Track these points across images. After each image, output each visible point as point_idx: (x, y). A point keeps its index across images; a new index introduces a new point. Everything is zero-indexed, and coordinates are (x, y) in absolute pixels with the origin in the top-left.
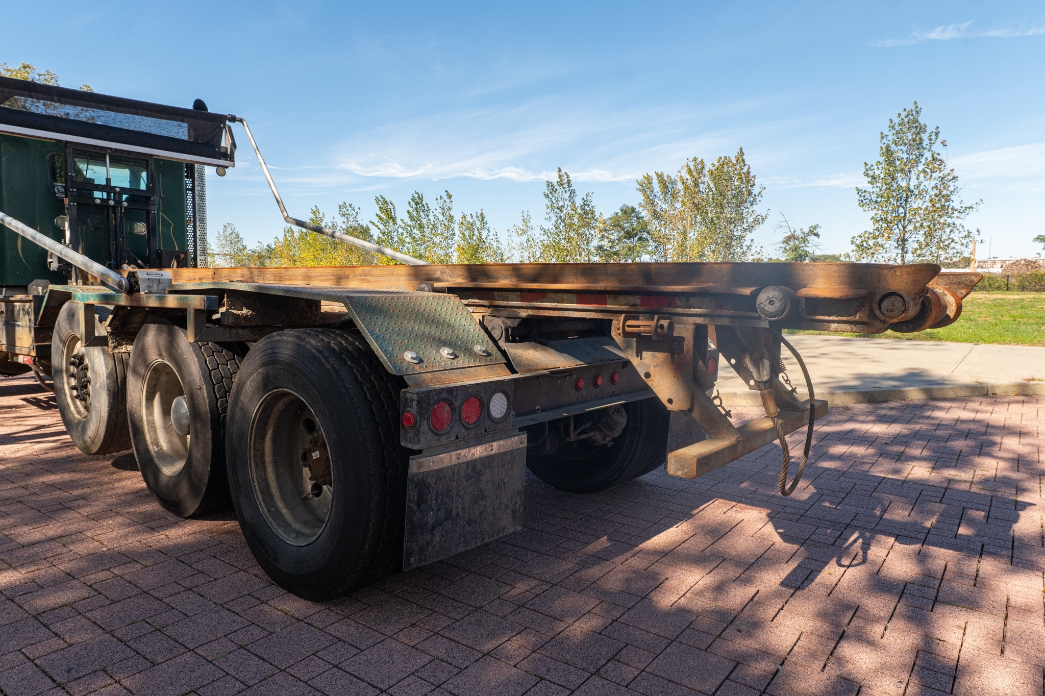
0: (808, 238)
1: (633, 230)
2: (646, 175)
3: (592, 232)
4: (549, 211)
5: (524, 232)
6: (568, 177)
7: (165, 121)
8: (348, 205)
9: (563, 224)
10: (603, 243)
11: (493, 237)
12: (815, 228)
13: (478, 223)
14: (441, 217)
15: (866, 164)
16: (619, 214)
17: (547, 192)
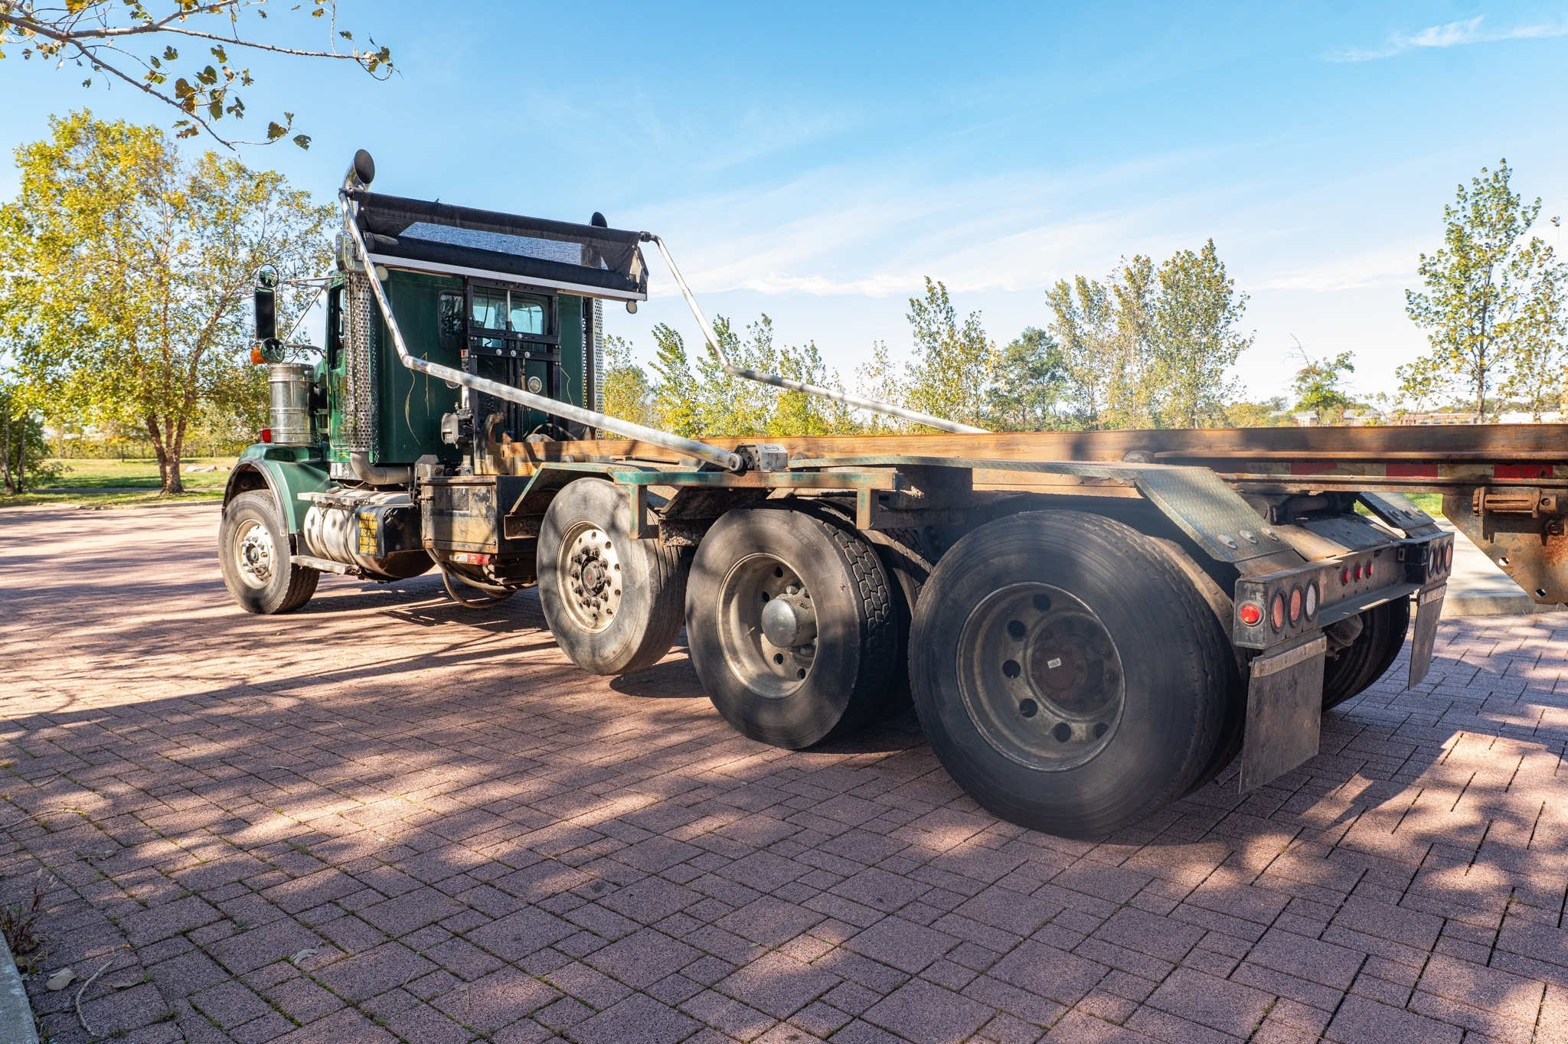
0: (1336, 372)
1: (1042, 365)
2: (1060, 283)
3: (983, 370)
4: (918, 340)
5: (878, 372)
6: (943, 288)
7: (571, 244)
8: (614, 337)
9: (938, 359)
10: (996, 385)
11: (833, 380)
12: (1347, 357)
13: (808, 362)
14: (757, 353)
15: (1423, 257)
16: (1021, 342)
17: (912, 314)
